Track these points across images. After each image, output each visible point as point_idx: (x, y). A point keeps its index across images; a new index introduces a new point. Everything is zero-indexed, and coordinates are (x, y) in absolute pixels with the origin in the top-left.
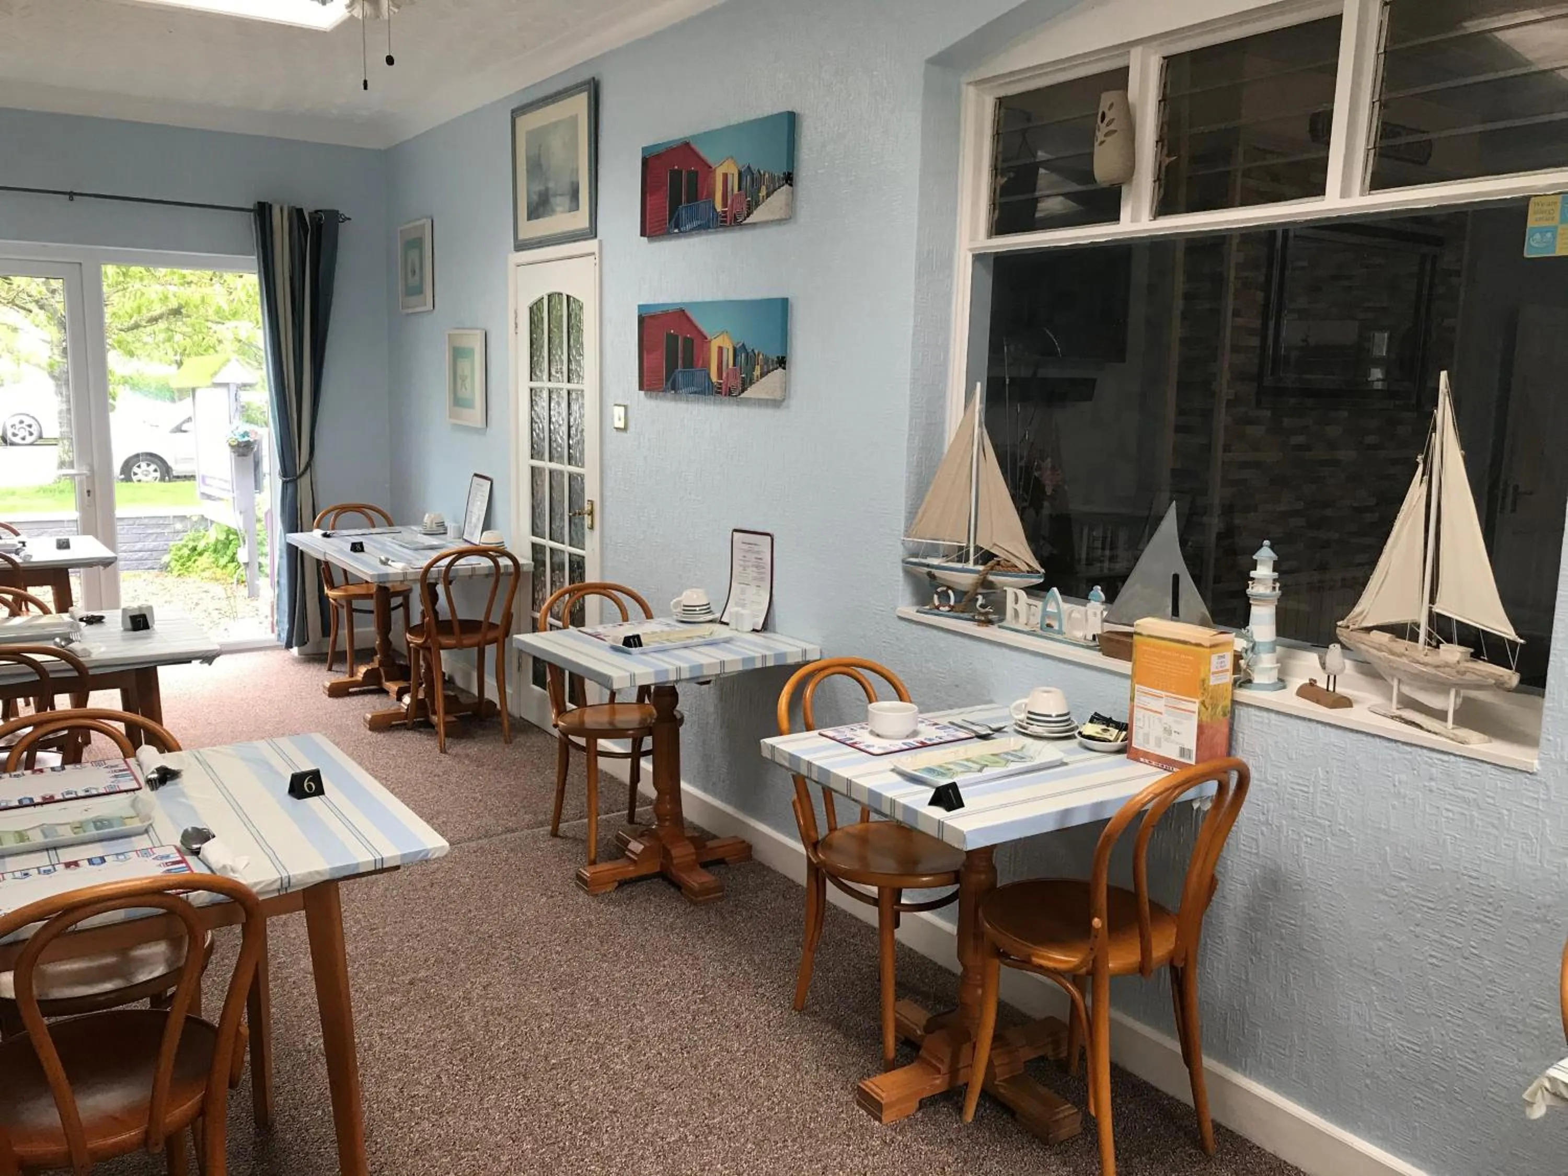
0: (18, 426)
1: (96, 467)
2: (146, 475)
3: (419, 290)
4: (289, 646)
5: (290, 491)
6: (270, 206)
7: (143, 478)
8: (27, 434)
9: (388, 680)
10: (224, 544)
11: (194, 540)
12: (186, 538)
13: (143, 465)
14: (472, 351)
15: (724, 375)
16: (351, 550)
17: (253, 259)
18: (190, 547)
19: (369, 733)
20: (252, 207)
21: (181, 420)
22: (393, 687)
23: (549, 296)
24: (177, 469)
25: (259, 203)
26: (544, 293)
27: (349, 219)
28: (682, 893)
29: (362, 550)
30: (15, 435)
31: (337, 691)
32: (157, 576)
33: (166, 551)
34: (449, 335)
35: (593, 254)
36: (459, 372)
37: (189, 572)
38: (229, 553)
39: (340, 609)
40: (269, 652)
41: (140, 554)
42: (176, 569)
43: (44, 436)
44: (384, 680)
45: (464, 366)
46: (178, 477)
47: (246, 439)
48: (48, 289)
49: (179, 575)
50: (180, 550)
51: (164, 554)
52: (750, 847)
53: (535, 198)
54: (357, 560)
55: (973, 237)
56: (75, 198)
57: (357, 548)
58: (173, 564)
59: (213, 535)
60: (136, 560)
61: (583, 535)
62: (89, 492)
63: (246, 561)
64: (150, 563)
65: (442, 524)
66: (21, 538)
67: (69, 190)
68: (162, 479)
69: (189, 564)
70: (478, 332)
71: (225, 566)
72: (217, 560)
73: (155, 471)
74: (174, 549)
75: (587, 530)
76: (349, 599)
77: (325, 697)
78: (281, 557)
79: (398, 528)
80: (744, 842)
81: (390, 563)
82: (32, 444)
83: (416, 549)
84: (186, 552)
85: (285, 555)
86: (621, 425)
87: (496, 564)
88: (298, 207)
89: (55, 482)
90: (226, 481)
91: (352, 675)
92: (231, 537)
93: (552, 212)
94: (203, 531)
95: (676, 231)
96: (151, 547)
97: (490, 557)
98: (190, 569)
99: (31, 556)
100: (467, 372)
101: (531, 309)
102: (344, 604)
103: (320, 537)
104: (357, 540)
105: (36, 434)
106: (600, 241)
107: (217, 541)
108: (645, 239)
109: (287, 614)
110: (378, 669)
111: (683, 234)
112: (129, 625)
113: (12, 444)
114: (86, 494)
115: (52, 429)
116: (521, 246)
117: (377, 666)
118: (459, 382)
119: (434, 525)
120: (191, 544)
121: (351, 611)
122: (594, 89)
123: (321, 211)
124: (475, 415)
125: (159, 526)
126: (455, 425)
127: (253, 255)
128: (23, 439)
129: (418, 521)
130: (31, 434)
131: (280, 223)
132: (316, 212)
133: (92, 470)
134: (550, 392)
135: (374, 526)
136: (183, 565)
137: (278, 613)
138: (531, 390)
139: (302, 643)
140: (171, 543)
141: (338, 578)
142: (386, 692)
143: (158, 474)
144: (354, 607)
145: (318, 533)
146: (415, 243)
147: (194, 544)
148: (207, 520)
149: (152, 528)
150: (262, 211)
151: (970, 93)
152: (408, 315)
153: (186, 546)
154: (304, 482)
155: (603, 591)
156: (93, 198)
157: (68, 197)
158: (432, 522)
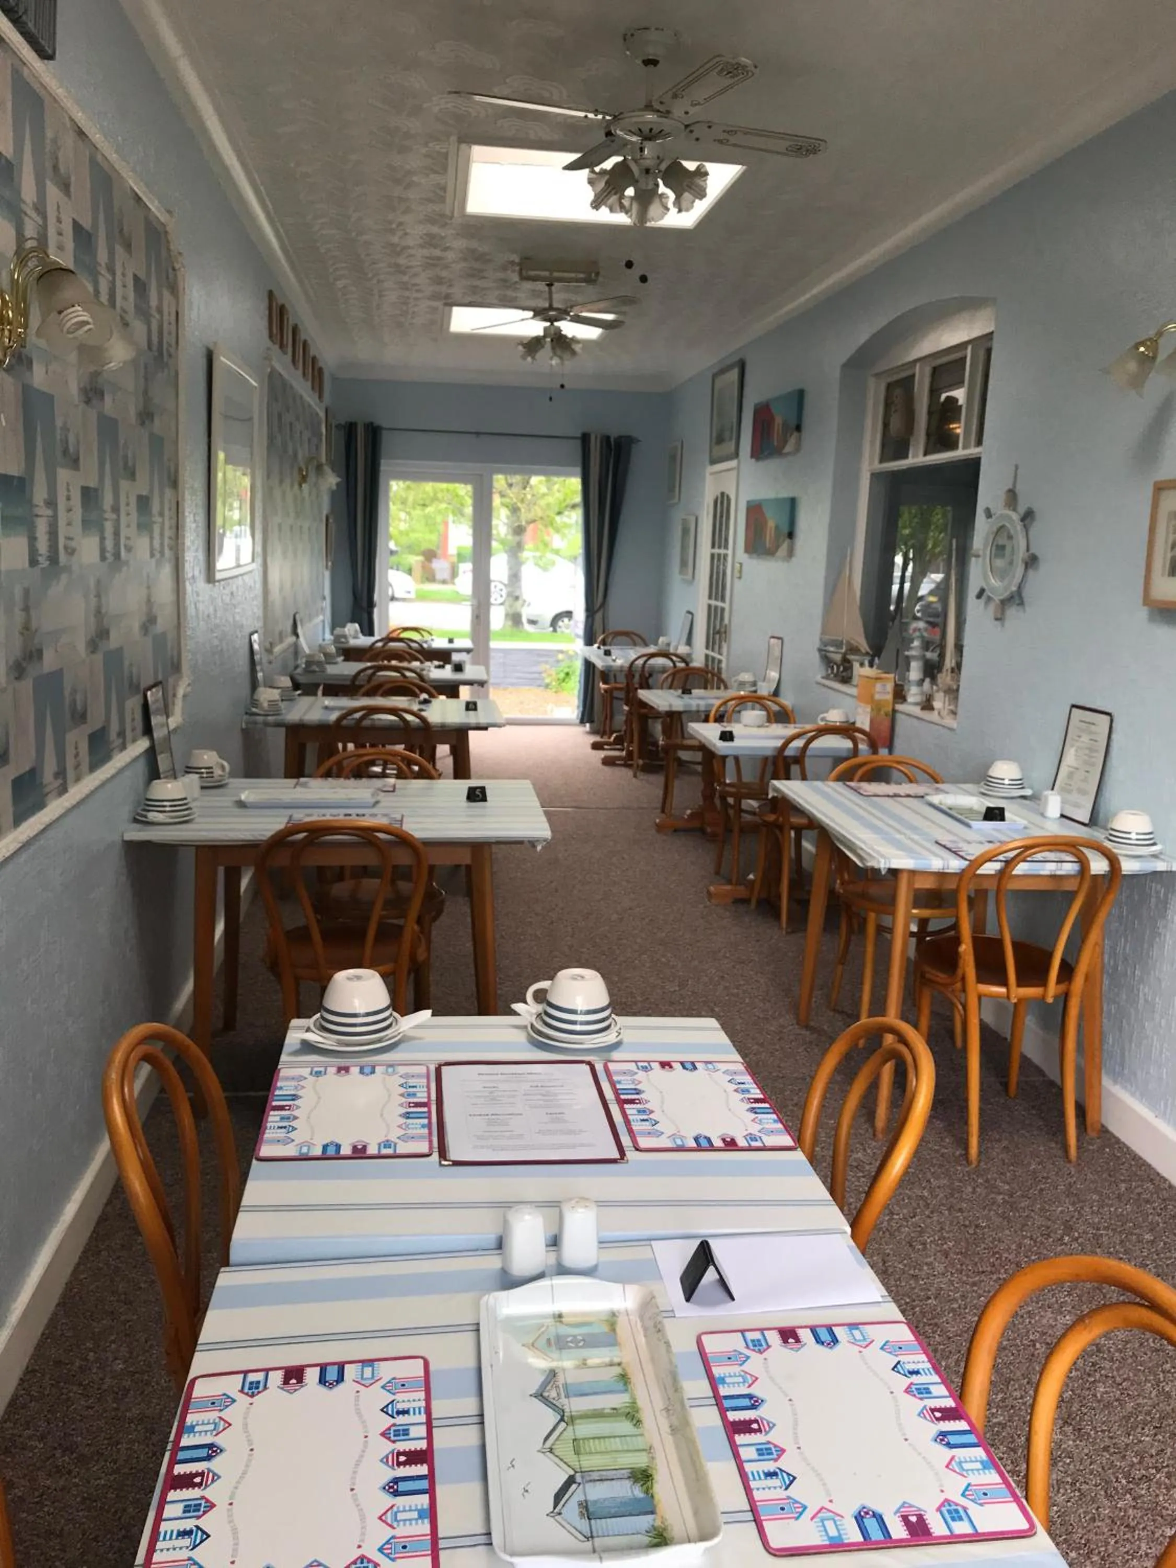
17: (578, 470)
55: (871, 463)
64: (539, 682)
97: (672, 660)
108: (753, 460)
122: (742, 366)
126: (683, 580)
139: (591, 721)
150: (585, 438)
151: (872, 382)
154: (599, 616)
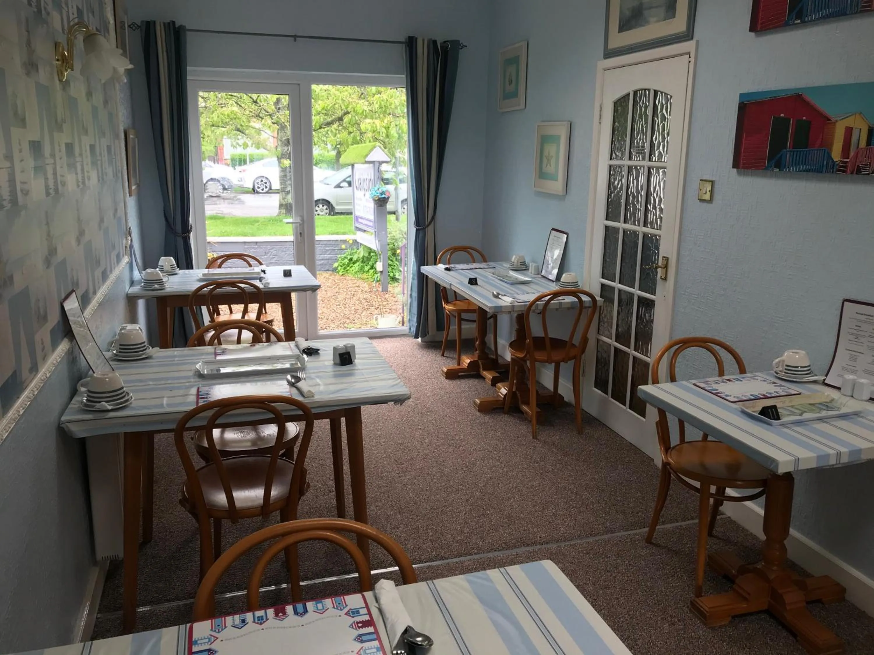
0: (260, 183)
1: (305, 219)
2: (322, 212)
3: (515, 94)
4: (416, 337)
5: (421, 235)
6: (416, 39)
7: (321, 213)
8: (264, 187)
9: (484, 369)
10: (367, 258)
11: (351, 255)
12: (347, 253)
13: (321, 206)
14: (559, 137)
15: (852, 154)
16: (469, 283)
18: (349, 258)
19: (478, 414)
20: (404, 40)
21: (340, 181)
22: (488, 375)
23: (635, 93)
24: (338, 208)
25: (409, 37)
26: (630, 89)
27: (466, 46)
28: (797, 641)
29: (476, 284)
30: (259, 188)
31: (451, 375)
32: (331, 275)
33: (336, 260)
34: (538, 126)
35: (689, 53)
36: (546, 153)
37: (348, 273)
38: (370, 263)
39: (452, 318)
40: (403, 338)
41: (322, 261)
42: (341, 272)
43: (273, 188)
44: (481, 370)
45: (550, 149)
46: (338, 213)
47: (383, 196)
48: (276, 108)
49: (342, 275)
50: (343, 260)
51: (335, 262)
52: (844, 590)
53: (628, 13)
54: (470, 289)
56: (298, 39)
57: (473, 282)
58: (339, 268)
59: (361, 253)
60: (320, 265)
61: (655, 284)
62: (301, 233)
63: (381, 270)
65: (524, 263)
66: (263, 267)
67: (293, 34)
68: (330, 214)
69: (348, 268)
70: (565, 123)
71: (368, 271)
72: (363, 267)
73: (327, 209)
74: (340, 259)
75: (659, 281)
76: (460, 312)
77: (443, 378)
78: (413, 279)
79: (492, 264)
80: (838, 584)
81: (500, 296)
82: (267, 193)
83: (512, 284)
84: (346, 261)
85: (416, 278)
86: (707, 197)
87: (580, 299)
88: (433, 39)
89: (278, 215)
90: (371, 221)
91: (459, 364)
92: (372, 254)
93: (647, 22)
94: (356, 250)
95: (799, 21)
96: (328, 258)
98: (348, 272)
99: (269, 283)
100: (553, 153)
101: (615, 103)
102: (456, 315)
103: (443, 270)
104: (472, 275)
105: (268, 187)
106: (698, 42)
107: (364, 257)
109: (416, 316)
110: (477, 361)
111: (804, 23)
112: (338, 361)
113: (258, 193)
114: (299, 235)
115: (276, 185)
116: (609, 54)
117: (476, 359)
118: (545, 161)
119: (519, 264)
120: (349, 257)
121: (461, 320)
123: (447, 41)
124: (557, 186)
125: (332, 245)
127: (404, 74)
128: (263, 190)
129: (506, 258)
130: (266, 187)
131: (422, 51)
132: (445, 42)
133: (303, 220)
134: (630, 168)
135: (474, 262)
136: (344, 269)
137: (410, 315)
138: (610, 166)
140: (339, 256)
141: (451, 297)
142: (483, 378)
143: (328, 211)
144: (462, 317)
145: (441, 266)
146: (514, 61)
147: (351, 257)
148: (358, 243)
149: (329, 247)
152: (503, 113)
153: (347, 258)
155: (703, 344)
156: (308, 39)
157: (293, 39)
158: (518, 262)
